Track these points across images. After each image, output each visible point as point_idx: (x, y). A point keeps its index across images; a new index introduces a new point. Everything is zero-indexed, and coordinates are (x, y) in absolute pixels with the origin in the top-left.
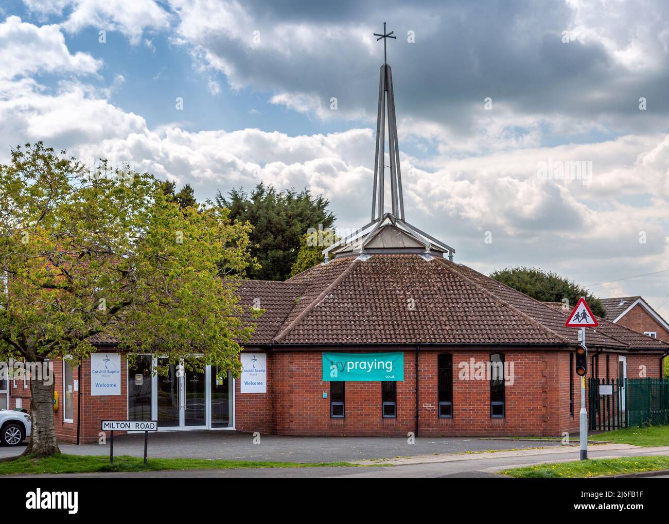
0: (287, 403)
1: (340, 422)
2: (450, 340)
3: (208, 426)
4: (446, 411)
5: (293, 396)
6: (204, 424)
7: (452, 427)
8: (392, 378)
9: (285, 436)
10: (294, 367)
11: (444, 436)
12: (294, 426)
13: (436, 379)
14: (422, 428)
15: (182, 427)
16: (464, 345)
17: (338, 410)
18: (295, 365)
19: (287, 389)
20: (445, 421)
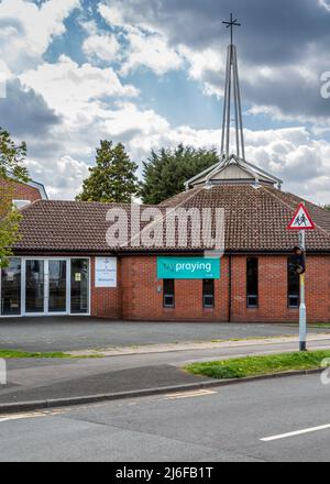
0: (130, 296)
1: (171, 310)
2: (256, 247)
3: (68, 312)
4: (253, 302)
5: (134, 290)
6: (64, 310)
7: (258, 315)
8: (211, 276)
9: (128, 320)
10: (135, 268)
11: (250, 322)
12: (135, 312)
13: (245, 277)
14: (234, 316)
15: (46, 313)
16: (266, 251)
17: (169, 301)
18: (138, 266)
19: (130, 284)
20: (252, 310)
